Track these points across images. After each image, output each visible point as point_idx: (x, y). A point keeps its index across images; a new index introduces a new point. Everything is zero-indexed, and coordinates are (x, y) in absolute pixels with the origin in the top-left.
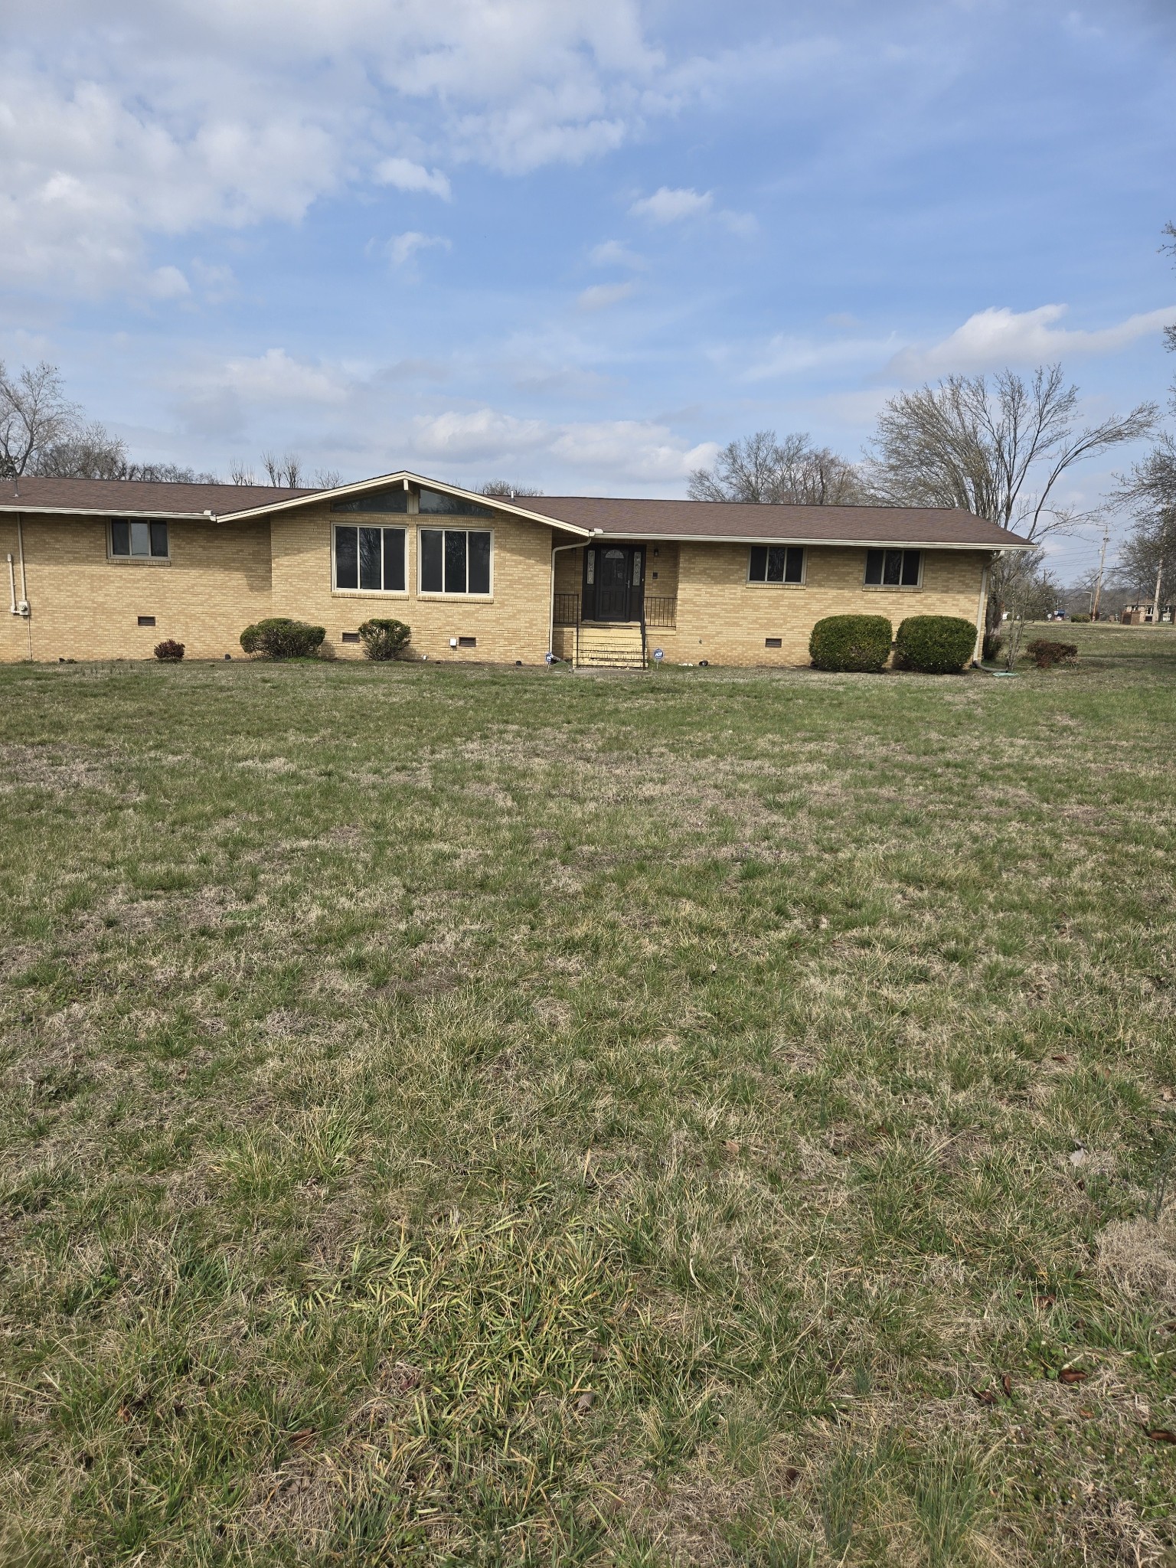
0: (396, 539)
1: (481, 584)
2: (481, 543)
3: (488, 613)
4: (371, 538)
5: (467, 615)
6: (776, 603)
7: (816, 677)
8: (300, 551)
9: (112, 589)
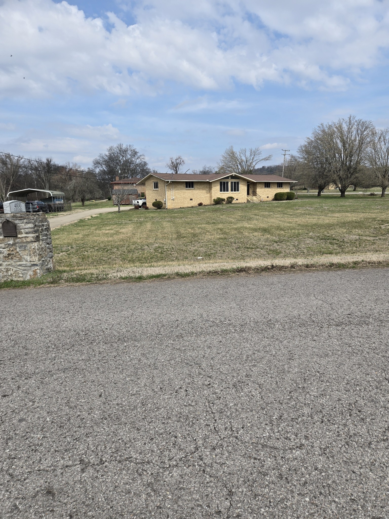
0: (227, 183)
1: (238, 191)
2: (238, 183)
3: (240, 195)
4: (224, 183)
5: (237, 195)
6: (268, 191)
7: (274, 202)
8: (216, 186)
9: (186, 194)
